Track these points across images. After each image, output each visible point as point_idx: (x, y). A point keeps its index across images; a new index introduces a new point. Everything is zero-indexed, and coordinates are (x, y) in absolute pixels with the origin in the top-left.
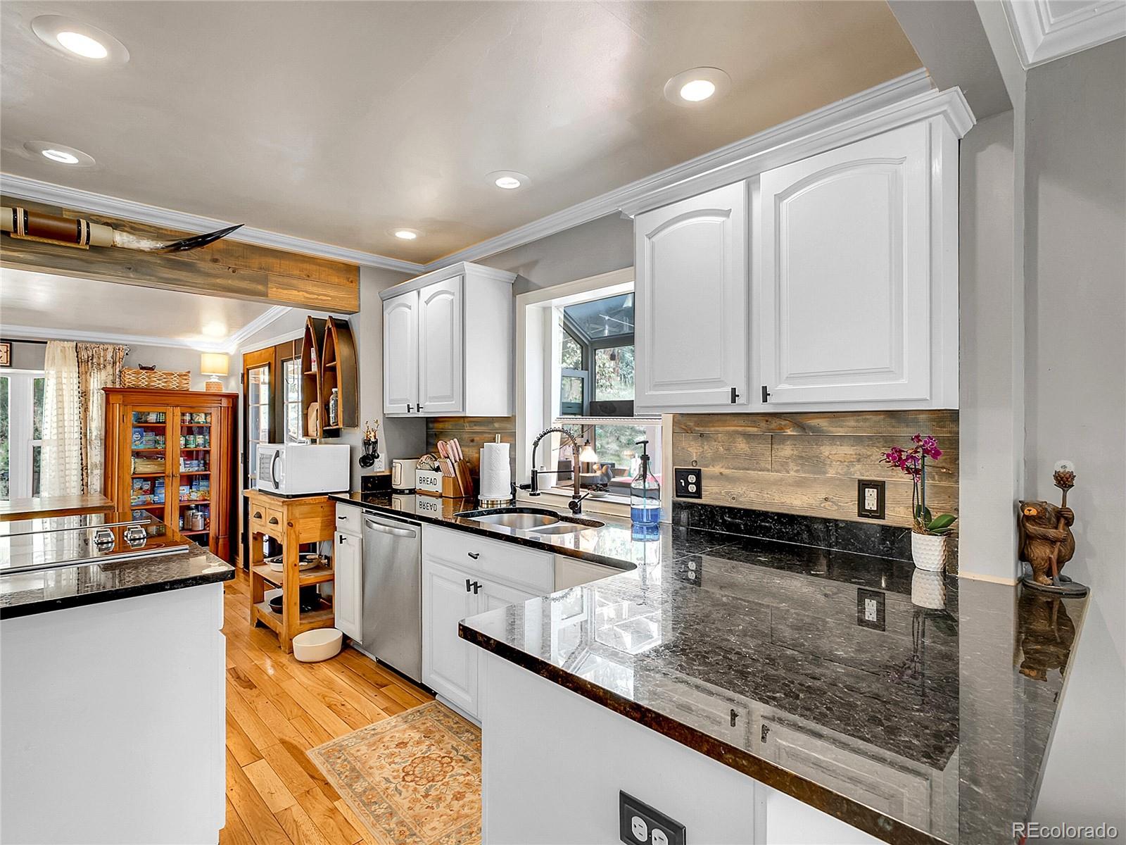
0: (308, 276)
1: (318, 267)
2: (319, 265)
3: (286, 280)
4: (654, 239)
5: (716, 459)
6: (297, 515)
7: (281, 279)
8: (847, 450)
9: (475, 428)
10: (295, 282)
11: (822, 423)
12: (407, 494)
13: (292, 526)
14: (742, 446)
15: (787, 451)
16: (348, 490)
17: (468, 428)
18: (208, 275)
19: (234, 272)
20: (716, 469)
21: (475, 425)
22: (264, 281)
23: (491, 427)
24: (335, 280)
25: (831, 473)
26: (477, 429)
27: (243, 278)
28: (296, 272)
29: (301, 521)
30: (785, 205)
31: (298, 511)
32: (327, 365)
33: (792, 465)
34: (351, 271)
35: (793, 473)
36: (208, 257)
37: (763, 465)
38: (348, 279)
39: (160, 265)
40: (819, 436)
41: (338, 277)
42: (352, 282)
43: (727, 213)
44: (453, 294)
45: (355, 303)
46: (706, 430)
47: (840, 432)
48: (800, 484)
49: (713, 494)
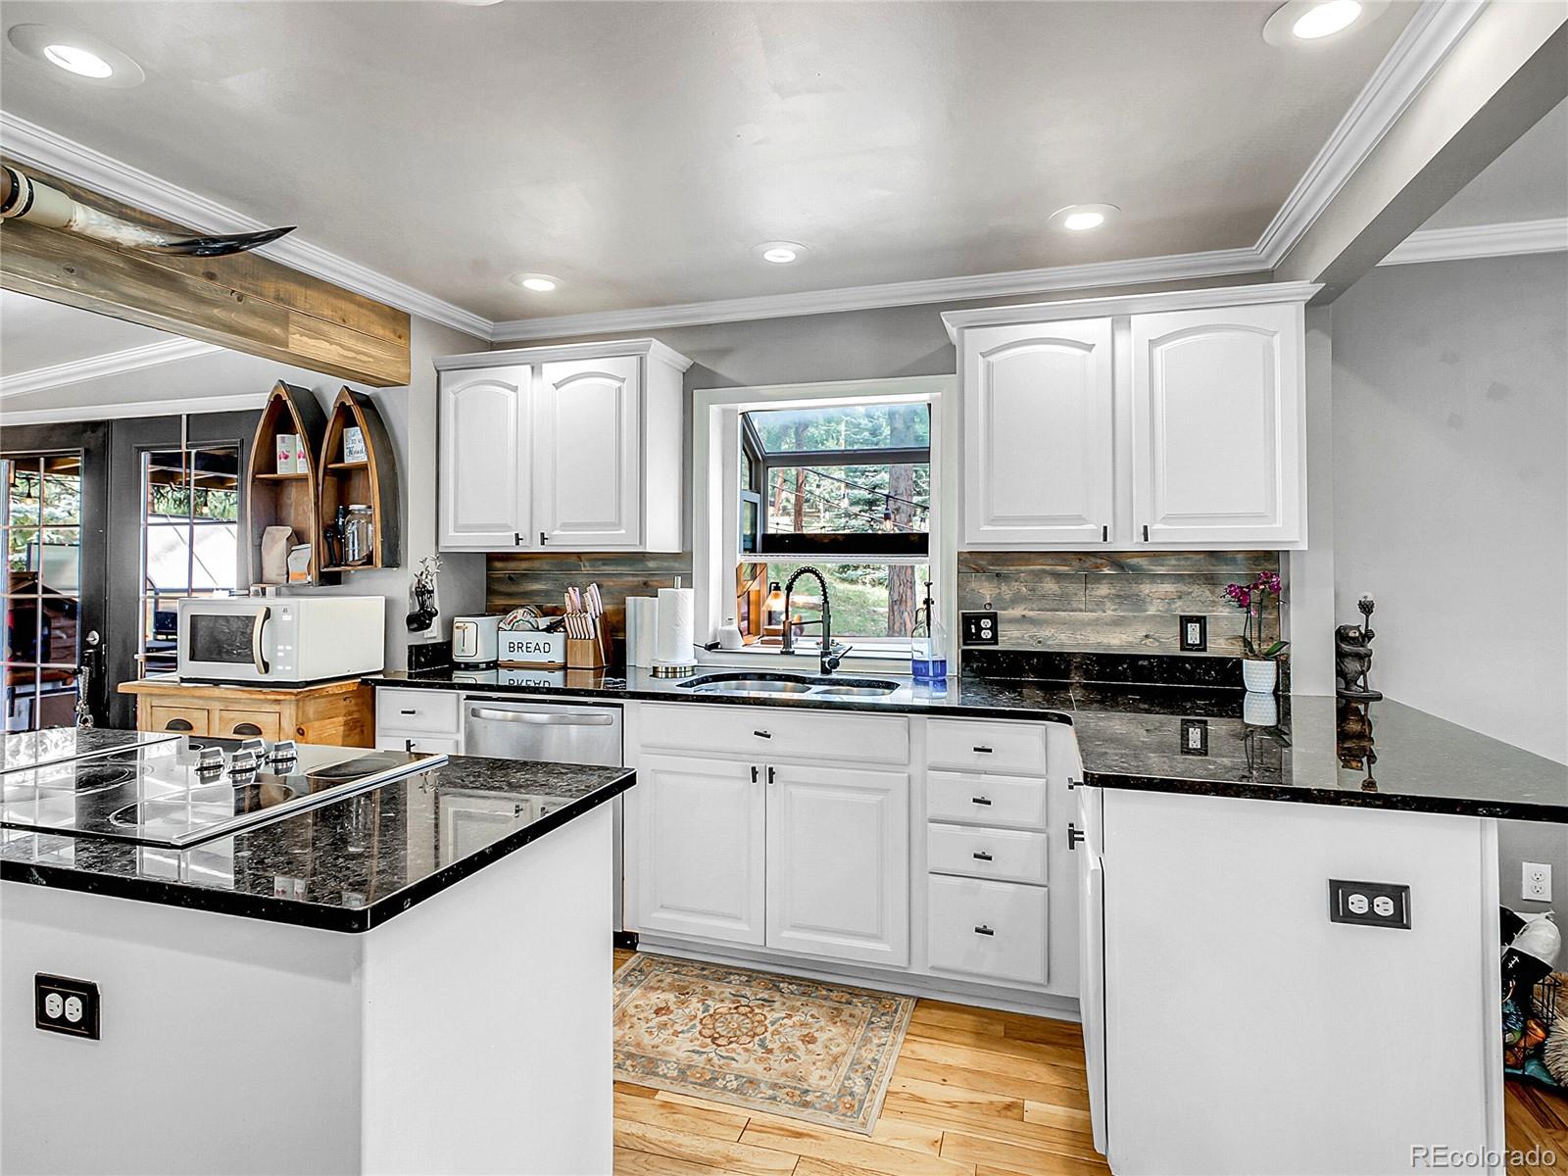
0: (344, 321)
1: (357, 308)
2: (360, 305)
3: (312, 323)
4: (991, 359)
5: (1016, 600)
6: (311, 716)
7: (305, 321)
8: (1168, 588)
9: (603, 568)
10: (325, 328)
11: (1143, 562)
12: (483, 670)
13: (303, 734)
14: (1050, 586)
15: (1103, 590)
16: (381, 669)
17: (589, 568)
18: (201, 300)
19: (240, 300)
20: (1017, 612)
21: (604, 564)
22: (284, 321)
23: (640, 566)
24: (379, 331)
25: (1152, 611)
26: (609, 569)
27: (253, 312)
28: (327, 312)
29: (317, 724)
30: (1158, 351)
31: (312, 708)
32: (330, 466)
33: (1108, 604)
34: (399, 319)
35: (1110, 612)
36: (201, 269)
37: (1075, 605)
38: (395, 332)
39: (122, 271)
40: (1139, 575)
41: (383, 327)
42: (400, 337)
43: (1090, 347)
44: (623, 380)
45: (403, 370)
46: (1004, 570)
47: (1161, 570)
48: (1117, 623)
49: (1012, 638)
